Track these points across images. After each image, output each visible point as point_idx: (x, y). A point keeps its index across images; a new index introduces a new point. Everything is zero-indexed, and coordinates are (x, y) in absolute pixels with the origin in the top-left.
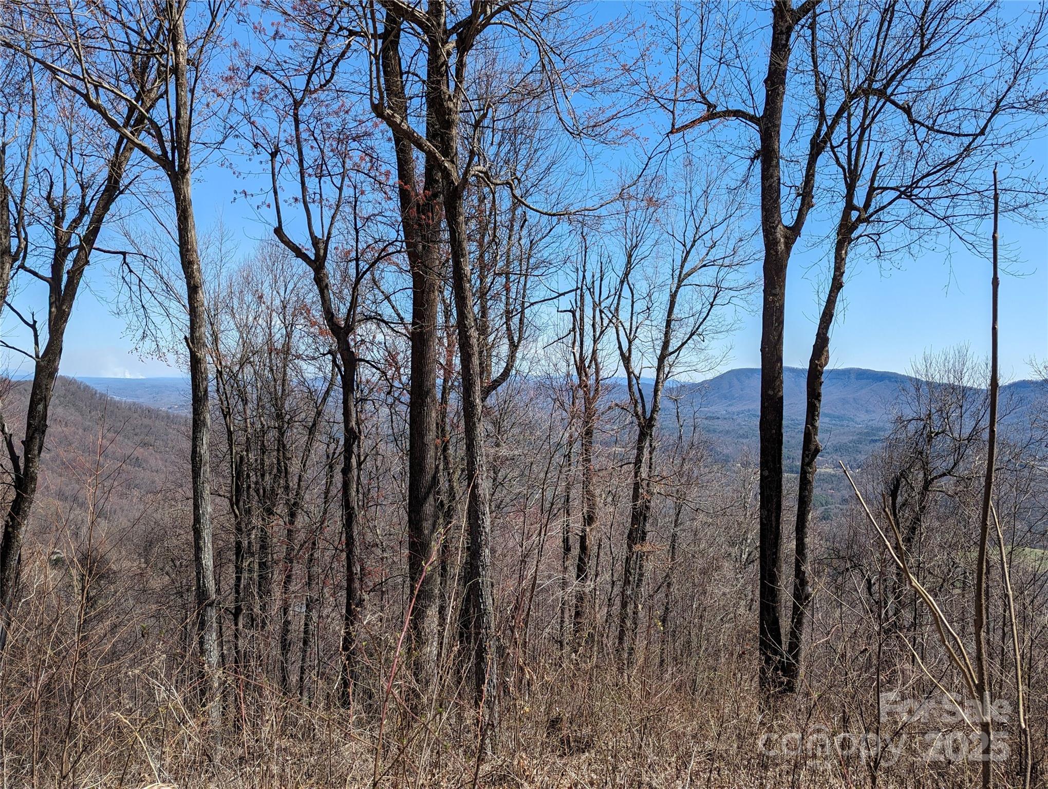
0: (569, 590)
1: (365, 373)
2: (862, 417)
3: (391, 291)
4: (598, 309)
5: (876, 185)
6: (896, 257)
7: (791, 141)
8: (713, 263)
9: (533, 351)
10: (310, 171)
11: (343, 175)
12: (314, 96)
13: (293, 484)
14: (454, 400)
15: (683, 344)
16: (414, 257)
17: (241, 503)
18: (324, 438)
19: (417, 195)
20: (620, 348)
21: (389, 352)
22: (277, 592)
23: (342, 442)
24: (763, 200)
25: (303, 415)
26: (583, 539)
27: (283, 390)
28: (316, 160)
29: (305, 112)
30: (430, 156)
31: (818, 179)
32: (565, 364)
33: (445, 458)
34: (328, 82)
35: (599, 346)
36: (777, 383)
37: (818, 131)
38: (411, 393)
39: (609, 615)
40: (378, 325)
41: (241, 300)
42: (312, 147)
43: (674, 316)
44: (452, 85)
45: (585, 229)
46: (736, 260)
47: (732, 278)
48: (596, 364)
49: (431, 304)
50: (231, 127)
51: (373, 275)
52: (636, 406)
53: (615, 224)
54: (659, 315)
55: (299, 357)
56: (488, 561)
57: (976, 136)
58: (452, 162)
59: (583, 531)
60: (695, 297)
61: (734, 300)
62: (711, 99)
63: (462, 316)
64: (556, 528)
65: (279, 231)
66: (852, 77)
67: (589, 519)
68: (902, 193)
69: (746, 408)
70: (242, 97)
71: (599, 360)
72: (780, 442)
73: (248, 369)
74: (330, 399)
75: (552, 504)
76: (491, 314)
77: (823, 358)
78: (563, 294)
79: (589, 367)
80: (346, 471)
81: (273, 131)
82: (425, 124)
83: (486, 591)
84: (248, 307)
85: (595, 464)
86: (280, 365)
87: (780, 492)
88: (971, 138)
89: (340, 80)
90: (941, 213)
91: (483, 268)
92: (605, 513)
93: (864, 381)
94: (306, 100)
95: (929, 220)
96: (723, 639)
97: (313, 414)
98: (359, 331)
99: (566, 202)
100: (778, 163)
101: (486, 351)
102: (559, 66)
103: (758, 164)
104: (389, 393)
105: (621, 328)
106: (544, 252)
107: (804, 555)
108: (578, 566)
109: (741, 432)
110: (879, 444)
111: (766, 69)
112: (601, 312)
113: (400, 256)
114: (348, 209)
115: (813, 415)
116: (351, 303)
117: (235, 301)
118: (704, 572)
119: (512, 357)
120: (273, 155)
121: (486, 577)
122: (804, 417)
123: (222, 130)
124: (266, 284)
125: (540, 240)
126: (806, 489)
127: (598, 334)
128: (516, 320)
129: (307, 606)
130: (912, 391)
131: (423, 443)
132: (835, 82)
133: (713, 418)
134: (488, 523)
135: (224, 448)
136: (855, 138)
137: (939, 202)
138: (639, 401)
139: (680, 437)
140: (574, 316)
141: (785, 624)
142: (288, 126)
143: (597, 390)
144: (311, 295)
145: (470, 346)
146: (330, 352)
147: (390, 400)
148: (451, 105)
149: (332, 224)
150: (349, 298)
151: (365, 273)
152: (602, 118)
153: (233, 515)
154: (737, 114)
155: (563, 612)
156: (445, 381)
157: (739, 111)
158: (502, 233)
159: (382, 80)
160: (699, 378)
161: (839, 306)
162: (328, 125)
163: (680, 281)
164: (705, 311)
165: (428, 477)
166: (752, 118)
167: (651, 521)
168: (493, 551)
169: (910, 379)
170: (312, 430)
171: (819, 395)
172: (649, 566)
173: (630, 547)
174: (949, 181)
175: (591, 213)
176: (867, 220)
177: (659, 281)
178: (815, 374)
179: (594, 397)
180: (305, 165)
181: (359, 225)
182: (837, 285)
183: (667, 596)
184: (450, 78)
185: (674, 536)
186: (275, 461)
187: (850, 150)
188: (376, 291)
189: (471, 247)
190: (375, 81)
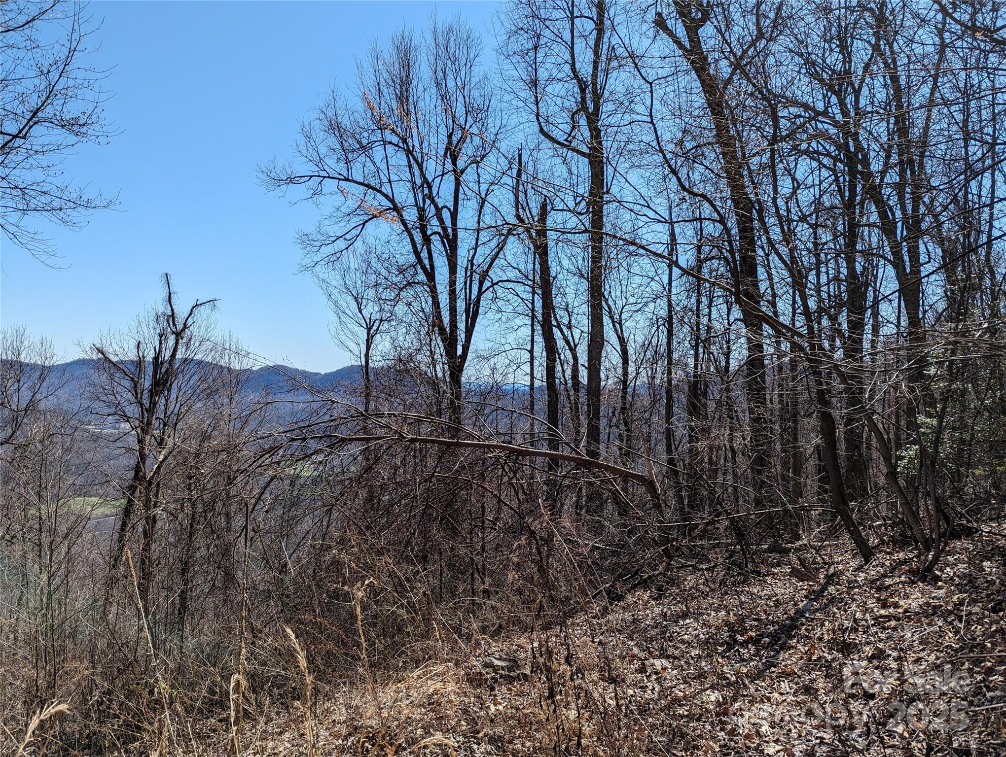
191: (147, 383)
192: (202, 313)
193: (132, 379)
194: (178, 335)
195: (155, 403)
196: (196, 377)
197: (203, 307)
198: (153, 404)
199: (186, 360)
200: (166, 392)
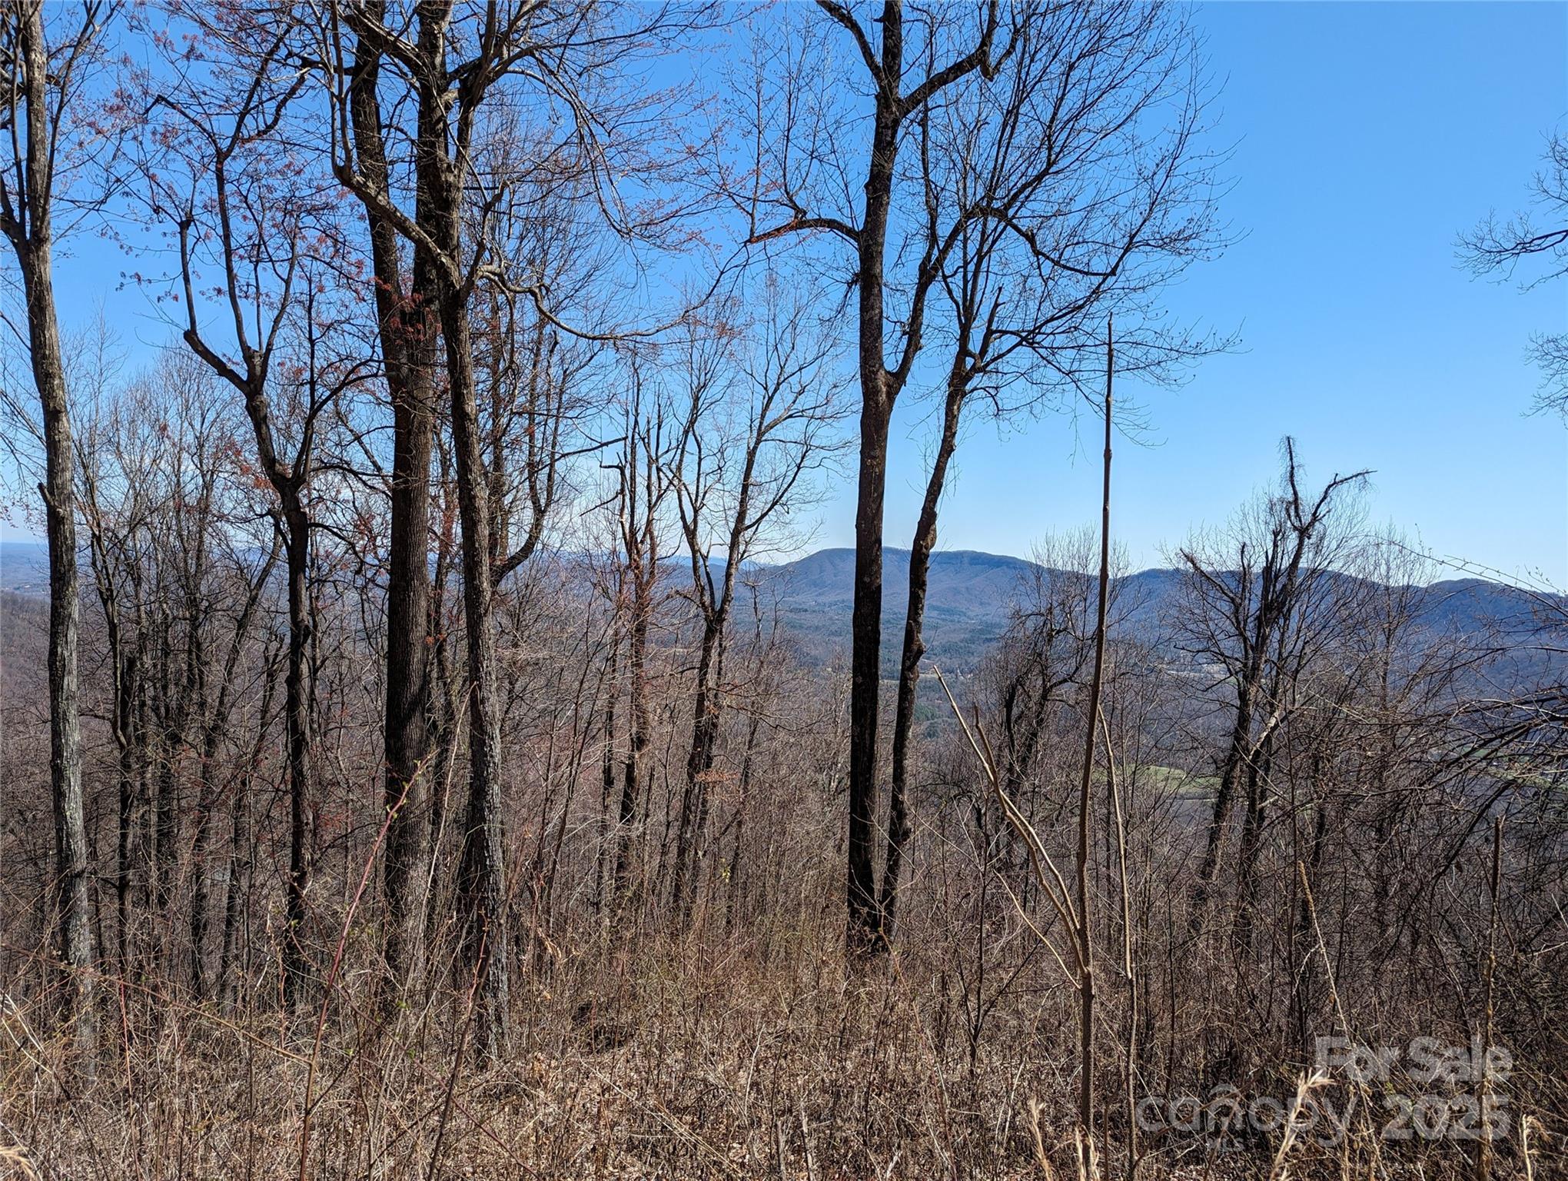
0: (609, 835)
1: (323, 543)
2: (976, 611)
3: (364, 429)
4: (654, 467)
5: (994, 327)
6: (1016, 416)
7: (896, 265)
8: (801, 413)
9: (566, 518)
10: (241, 252)
11: (292, 262)
12: (247, 146)
13: (213, 698)
14: (454, 583)
15: (763, 516)
16: (397, 384)
17: (131, 729)
18: (262, 634)
19: (401, 297)
20: (683, 518)
21: (359, 515)
22: (186, 856)
23: (288, 640)
24: (862, 336)
25: (229, 602)
26: (630, 768)
27: (199, 565)
28: (250, 238)
29: (234, 167)
30: (421, 246)
31: (927, 316)
32: (610, 537)
33: (440, 662)
34: (269, 128)
35: (656, 515)
36: (875, 568)
37: (929, 254)
38: (391, 572)
39: (663, 866)
40: (344, 476)
41: (133, 434)
42: (245, 218)
43: (751, 480)
44: (453, 150)
45: (638, 360)
46: (830, 411)
47: (825, 434)
48: (652, 538)
49: (423, 451)
50: (118, 180)
51: (336, 405)
52: (702, 595)
53: (677, 355)
54: (734, 477)
55: (221, 517)
56: (497, 800)
57: (1106, 276)
58: (453, 258)
59: (631, 757)
60: (778, 456)
61: (826, 462)
62: (801, 204)
63: (464, 469)
64: (595, 753)
65: (191, 336)
66: (970, 191)
67: (639, 742)
68: (1023, 339)
69: (840, 598)
70: (135, 138)
71: (656, 534)
72: (877, 642)
73: (142, 533)
74: (271, 579)
75: (589, 723)
76: (509, 467)
77: (930, 537)
78: (607, 444)
79: (642, 542)
80: (294, 680)
81: (184, 190)
82: (414, 202)
83: (495, 842)
84: (144, 443)
85: (649, 669)
86: (194, 529)
87: (876, 703)
88: (1101, 278)
89: (287, 127)
90: (1066, 367)
91: (497, 403)
92: (659, 731)
93: (979, 567)
94: (236, 151)
95: (1053, 375)
96: (805, 890)
97: (244, 600)
98: (316, 484)
99: (612, 323)
100: (880, 291)
101: (500, 517)
102: (602, 138)
103: (856, 290)
104: (358, 572)
105: (684, 493)
106: (582, 386)
107: (902, 781)
108: (623, 803)
109: (833, 628)
110: (995, 644)
111: (867, 171)
112: (659, 470)
113: (377, 381)
114: (299, 311)
115: (917, 608)
116: (304, 444)
117: (123, 434)
118: (783, 806)
119: (537, 526)
120: (184, 226)
121: (493, 823)
122: (905, 612)
123: (103, 183)
124: (172, 412)
125: (577, 370)
126: (906, 699)
127: (654, 499)
128: (543, 475)
129: (233, 872)
130: (1033, 581)
131: (407, 641)
132: (949, 196)
133: (800, 610)
134: (497, 750)
135: (104, 647)
136: (971, 267)
137: (1064, 352)
138: (707, 587)
139: (758, 635)
140: (623, 474)
141: (879, 868)
142: (208, 185)
143: (652, 573)
144: (242, 430)
145: (477, 510)
146: (269, 513)
147: (360, 582)
148: (451, 179)
149: (274, 331)
150: (300, 437)
151: (325, 402)
152: (659, 214)
153: (116, 745)
154: (832, 224)
155: (601, 865)
156: (442, 556)
157: (834, 221)
158: (523, 358)
159: (350, 134)
160: (782, 560)
161: (949, 474)
162: (270, 189)
163: (760, 434)
164: (791, 474)
165: (415, 688)
166: (850, 232)
167: (719, 742)
168: (506, 788)
169: (1030, 565)
170: (242, 624)
171: (924, 584)
172: (714, 800)
173: (691, 777)
174: (1076, 328)
175: (645, 340)
176: (983, 370)
177: (734, 434)
178: (919, 558)
179: (648, 582)
180: (233, 245)
181: (316, 334)
182: (947, 449)
183: (737, 838)
184: (450, 140)
185: (748, 760)
186: (185, 667)
187: (966, 282)
188: (342, 429)
189: (479, 377)
190: (338, 134)
191: (1254, 606)
192: (1344, 495)
193: (1233, 600)
194: (1303, 532)
195: (1265, 638)
196: (1330, 599)
197: (1345, 485)
198: (1262, 639)
199: (1314, 571)
200: (1281, 622)
